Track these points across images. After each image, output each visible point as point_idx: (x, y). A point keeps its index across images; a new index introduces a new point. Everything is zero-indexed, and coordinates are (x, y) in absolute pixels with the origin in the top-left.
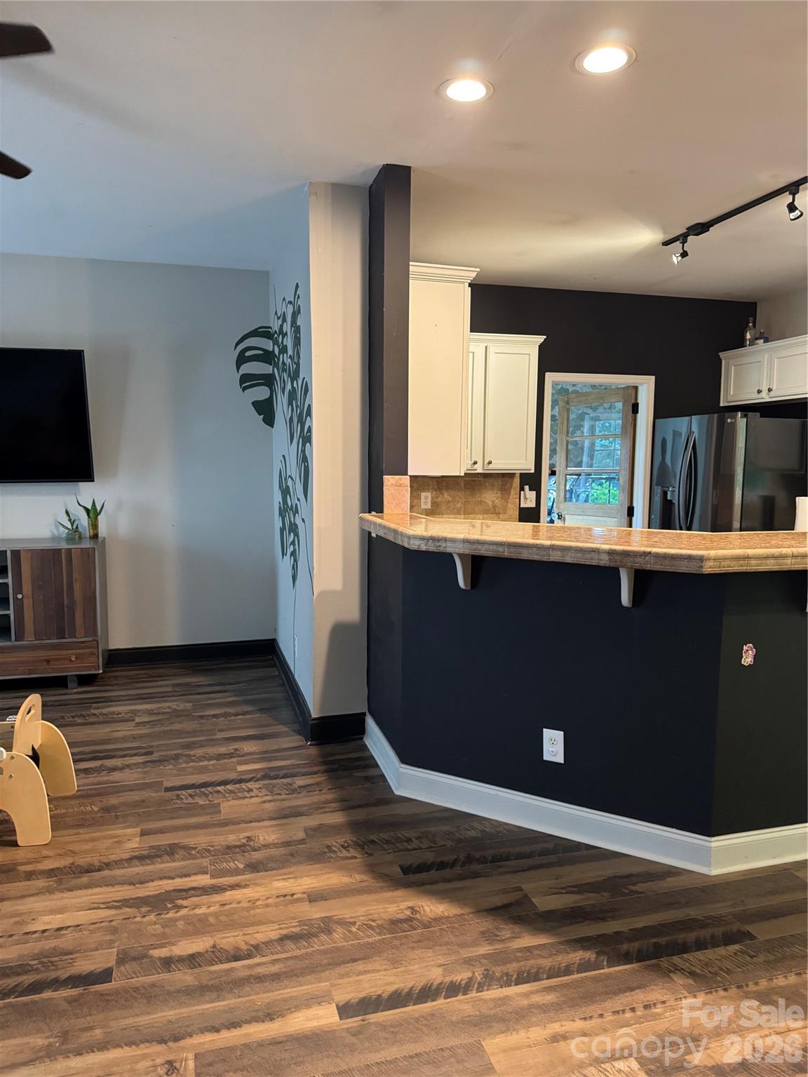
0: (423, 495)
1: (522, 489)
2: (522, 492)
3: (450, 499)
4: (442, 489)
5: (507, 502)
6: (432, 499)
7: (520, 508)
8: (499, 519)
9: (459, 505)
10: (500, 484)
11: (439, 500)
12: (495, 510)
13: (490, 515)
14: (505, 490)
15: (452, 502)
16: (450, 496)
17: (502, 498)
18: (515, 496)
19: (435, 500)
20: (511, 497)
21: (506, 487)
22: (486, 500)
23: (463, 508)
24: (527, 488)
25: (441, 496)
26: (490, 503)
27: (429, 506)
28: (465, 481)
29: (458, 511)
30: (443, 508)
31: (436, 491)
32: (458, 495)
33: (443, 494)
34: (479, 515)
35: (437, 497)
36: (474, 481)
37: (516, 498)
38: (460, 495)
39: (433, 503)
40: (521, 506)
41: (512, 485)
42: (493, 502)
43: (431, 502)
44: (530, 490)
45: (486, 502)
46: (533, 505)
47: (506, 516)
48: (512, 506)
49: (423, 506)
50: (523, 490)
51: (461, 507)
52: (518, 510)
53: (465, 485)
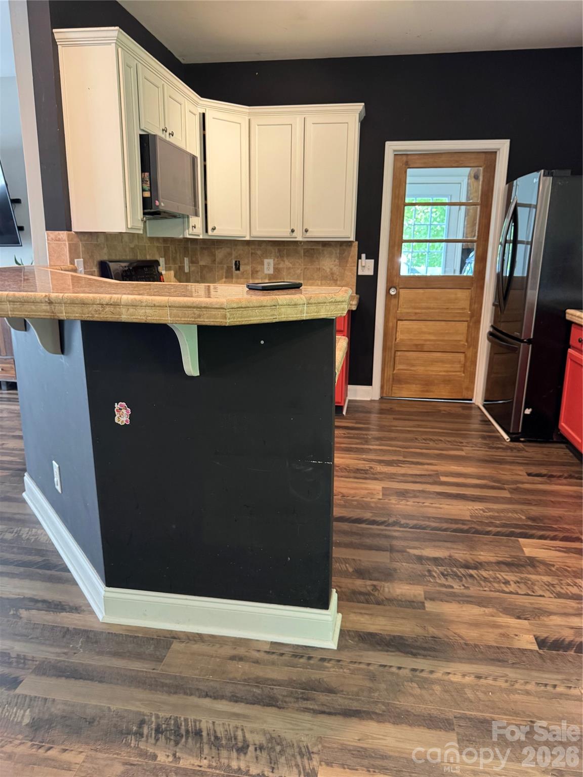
0: (266, 261)
1: (359, 257)
2: (360, 260)
3: (291, 265)
4: (283, 257)
5: (345, 270)
6: (274, 265)
7: (358, 276)
8: (336, 285)
9: (299, 271)
10: (338, 251)
11: (281, 266)
12: (333, 277)
13: (328, 282)
14: (343, 260)
15: (293, 268)
16: (291, 263)
17: (340, 266)
18: (353, 265)
19: (277, 266)
20: (348, 265)
21: (344, 255)
22: (324, 268)
23: (302, 274)
24: (363, 256)
25: (282, 263)
26: (328, 270)
27: (271, 271)
28: (304, 249)
29: (298, 276)
30: (285, 273)
31: (278, 258)
32: (298, 262)
33: (284, 261)
34: (317, 281)
35: (279, 264)
36: (313, 249)
37: (354, 266)
38: (300, 262)
39: (276, 269)
40: (359, 274)
41: (350, 254)
42: (331, 269)
43: (274, 268)
44: (367, 258)
45: (324, 269)
46: (371, 273)
47: (344, 282)
48: (350, 274)
49: (266, 272)
50: (361, 258)
51: (301, 273)
52: (355, 278)
53: (304, 253)
